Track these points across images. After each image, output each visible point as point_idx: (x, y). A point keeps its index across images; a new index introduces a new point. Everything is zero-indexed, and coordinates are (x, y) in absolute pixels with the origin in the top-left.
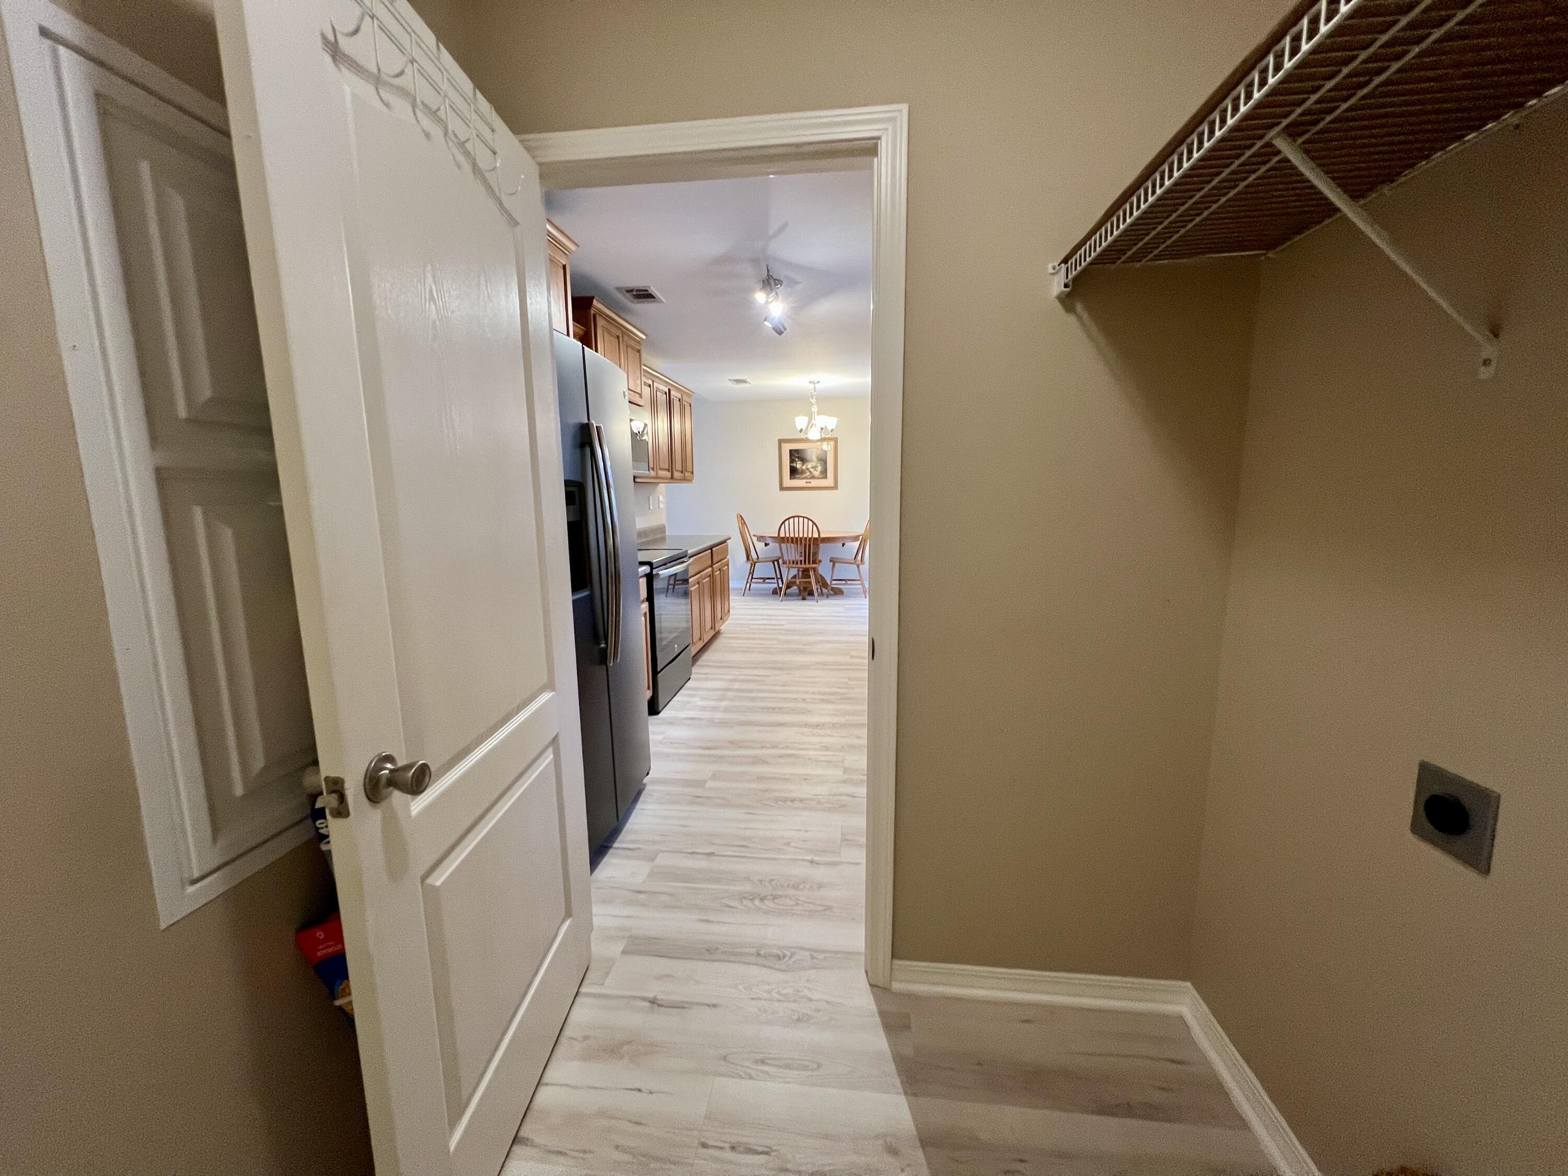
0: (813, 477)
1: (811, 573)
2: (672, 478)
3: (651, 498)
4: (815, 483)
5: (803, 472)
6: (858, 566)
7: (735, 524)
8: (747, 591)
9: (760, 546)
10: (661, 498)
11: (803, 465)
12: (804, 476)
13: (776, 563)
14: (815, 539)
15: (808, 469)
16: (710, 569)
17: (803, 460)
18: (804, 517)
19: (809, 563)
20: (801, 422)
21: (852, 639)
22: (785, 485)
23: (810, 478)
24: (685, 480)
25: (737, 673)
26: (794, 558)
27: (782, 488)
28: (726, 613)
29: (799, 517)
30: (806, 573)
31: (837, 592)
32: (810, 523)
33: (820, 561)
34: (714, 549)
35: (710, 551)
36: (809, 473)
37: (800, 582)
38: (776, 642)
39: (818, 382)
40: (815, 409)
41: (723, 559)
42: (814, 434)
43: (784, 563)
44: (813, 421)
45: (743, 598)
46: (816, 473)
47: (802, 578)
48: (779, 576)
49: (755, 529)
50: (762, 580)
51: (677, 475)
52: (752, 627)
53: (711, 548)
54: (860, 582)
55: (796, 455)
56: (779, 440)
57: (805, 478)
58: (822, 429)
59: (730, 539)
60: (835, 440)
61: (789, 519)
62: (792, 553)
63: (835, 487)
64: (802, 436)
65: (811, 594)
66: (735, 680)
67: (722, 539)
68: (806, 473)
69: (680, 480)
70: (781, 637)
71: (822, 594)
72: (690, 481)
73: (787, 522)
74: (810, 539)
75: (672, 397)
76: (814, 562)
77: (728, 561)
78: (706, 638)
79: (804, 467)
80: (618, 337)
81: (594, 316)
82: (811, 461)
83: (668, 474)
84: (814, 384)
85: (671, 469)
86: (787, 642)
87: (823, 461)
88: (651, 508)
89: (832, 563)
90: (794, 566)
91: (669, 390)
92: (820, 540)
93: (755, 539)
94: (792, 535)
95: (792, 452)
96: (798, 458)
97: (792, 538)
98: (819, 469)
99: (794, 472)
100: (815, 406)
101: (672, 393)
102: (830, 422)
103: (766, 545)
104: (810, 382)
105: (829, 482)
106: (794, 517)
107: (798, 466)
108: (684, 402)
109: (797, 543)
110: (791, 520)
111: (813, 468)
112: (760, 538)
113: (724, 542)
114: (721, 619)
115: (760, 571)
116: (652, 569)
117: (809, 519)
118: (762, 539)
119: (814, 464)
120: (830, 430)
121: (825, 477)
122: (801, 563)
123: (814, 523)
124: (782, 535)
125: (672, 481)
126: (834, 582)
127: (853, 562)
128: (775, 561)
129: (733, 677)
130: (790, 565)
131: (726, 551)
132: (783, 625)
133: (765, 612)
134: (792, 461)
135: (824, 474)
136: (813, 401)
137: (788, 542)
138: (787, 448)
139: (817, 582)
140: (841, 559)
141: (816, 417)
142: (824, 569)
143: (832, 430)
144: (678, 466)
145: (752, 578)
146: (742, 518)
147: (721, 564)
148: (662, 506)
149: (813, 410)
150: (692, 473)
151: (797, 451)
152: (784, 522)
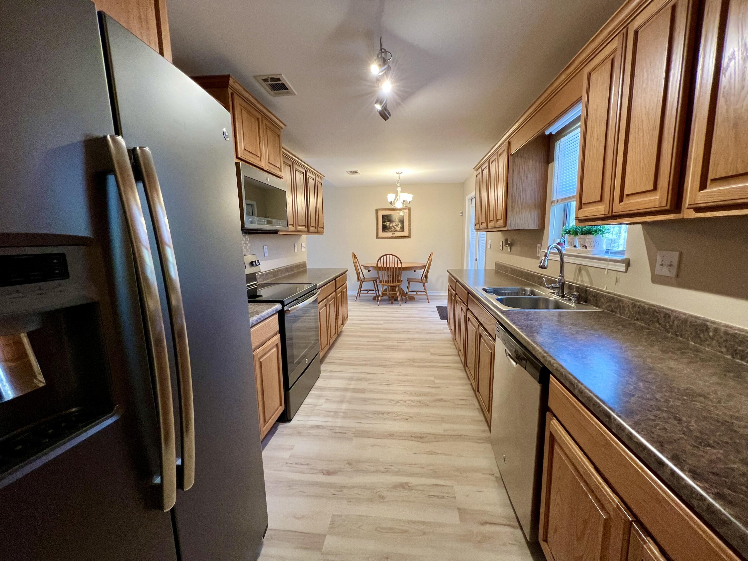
0: (396, 231)
1: (397, 289)
2: (308, 231)
3: (296, 244)
4: (397, 234)
5: (390, 228)
6: (424, 284)
7: (351, 259)
8: (358, 298)
9: (365, 272)
10: (303, 245)
11: (390, 224)
12: (390, 230)
13: (375, 282)
14: (400, 268)
15: (393, 226)
16: (334, 293)
17: (391, 221)
18: (392, 255)
19: (395, 283)
20: (391, 197)
21: (428, 336)
22: (380, 236)
23: (394, 232)
24: (318, 233)
25: (353, 371)
26: (386, 279)
27: (378, 237)
28: (345, 318)
29: (389, 255)
30: (393, 289)
31: (411, 299)
32: (396, 259)
33: (402, 281)
34: (337, 279)
35: (334, 281)
36: (394, 229)
37: (389, 294)
38: (378, 340)
39: (401, 173)
40: (399, 189)
41: (343, 285)
42: (399, 205)
43: (381, 282)
44: (398, 197)
45: (355, 303)
46: (398, 229)
47: (390, 291)
48: (376, 289)
49: (363, 261)
50: (366, 292)
51: (311, 229)
52: (363, 326)
53: (335, 279)
54: (425, 293)
55: (386, 218)
56: (376, 209)
57: (391, 231)
58: (404, 201)
59: (348, 270)
60: (409, 209)
61: (383, 256)
62: (384, 276)
63: (409, 237)
64: (390, 207)
65: (396, 300)
66: (351, 379)
67: (343, 271)
68: (392, 228)
69: (315, 233)
70: (382, 335)
71: (402, 300)
72: (321, 233)
73: (382, 258)
74: (396, 268)
75: (308, 177)
76: (399, 281)
77: (347, 285)
78: (331, 342)
79: (391, 225)
80: (258, 119)
81: (232, 94)
82: (395, 222)
83: (305, 229)
84: (399, 174)
85: (307, 225)
86: (387, 339)
87: (402, 222)
88: (296, 251)
89: (408, 282)
90: (386, 284)
91: (306, 171)
92: (402, 269)
93: (362, 268)
94: (385, 266)
95: (384, 216)
96: (387, 219)
97: (385, 267)
98: (400, 226)
99: (385, 228)
100: (400, 187)
101: (308, 174)
102: (409, 197)
103: (369, 271)
104: (397, 173)
105: (405, 234)
106: (386, 255)
107: (387, 225)
108: (317, 182)
109: (388, 270)
110: (385, 257)
111: (396, 225)
112: (366, 267)
113: (345, 272)
114: (342, 324)
115: (366, 286)
116: (283, 306)
117: (395, 256)
118: (367, 268)
119: (397, 223)
120: (408, 202)
121: (403, 231)
122: (391, 283)
123: (398, 258)
124: (379, 265)
125: (308, 233)
126: (410, 293)
127: (420, 281)
128: (374, 280)
129: (350, 375)
130: (384, 284)
131: (345, 279)
132: (382, 324)
133: (369, 314)
134: (384, 222)
135: (403, 229)
136: (398, 184)
137: (383, 270)
138: (380, 214)
139: (400, 293)
140: (413, 279)
141: (400, 194)
142: (404, 286)
143: (410, 202)
144: (313, 223)
145: (361, 290)
146: (355, 255)
147: (342, 288)
148: (304, 250)
149: (398, 190)
150: (323, 228)
151: (386, 216)
152: (380, 258)
